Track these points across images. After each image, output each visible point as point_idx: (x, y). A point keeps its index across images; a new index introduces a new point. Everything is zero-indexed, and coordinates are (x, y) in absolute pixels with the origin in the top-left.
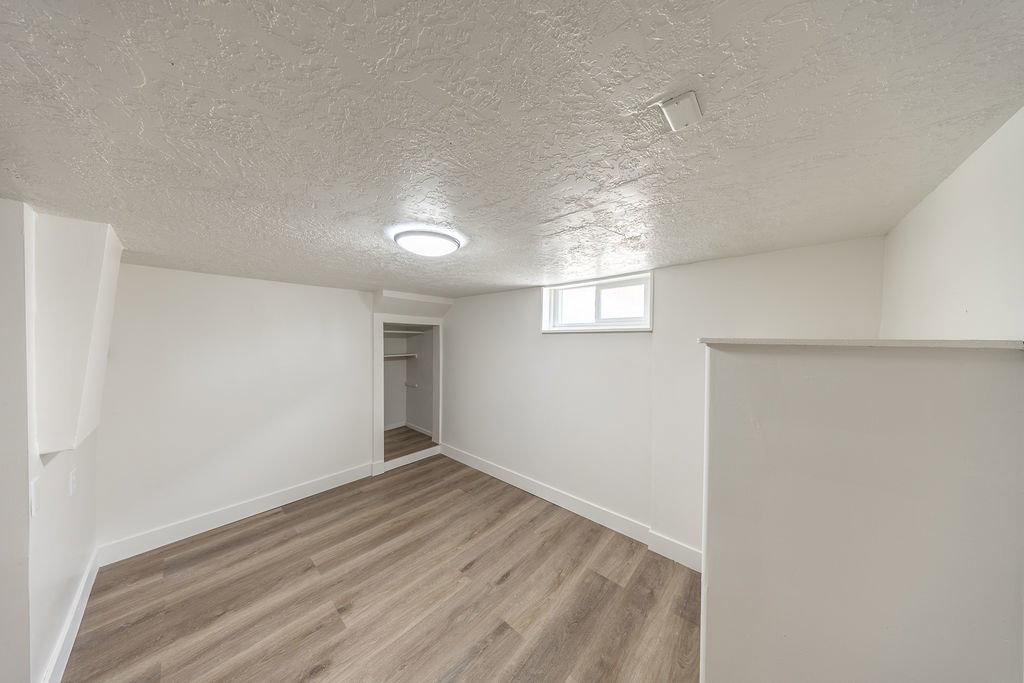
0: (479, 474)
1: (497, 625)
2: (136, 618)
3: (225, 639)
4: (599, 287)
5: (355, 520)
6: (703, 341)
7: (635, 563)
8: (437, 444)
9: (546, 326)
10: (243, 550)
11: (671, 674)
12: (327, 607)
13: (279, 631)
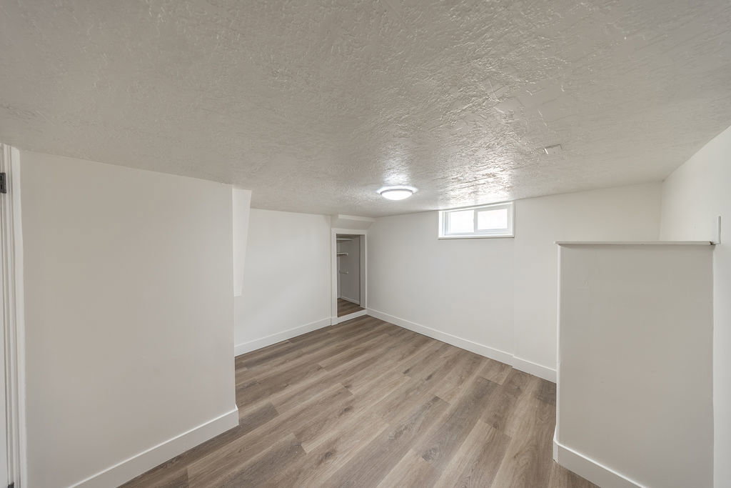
0: (395, 326)
1: (432, 398)
2: (246, 385)
3: (295, 395)
4: (476, 211)
5: (333, 347)
6: (557, 243)
7: (505, 375)
8: (363, 309)
9: (441, 235)
10: (280, 359)
11: (536, 422)
12: (338, 386)
13: (320, 394)
